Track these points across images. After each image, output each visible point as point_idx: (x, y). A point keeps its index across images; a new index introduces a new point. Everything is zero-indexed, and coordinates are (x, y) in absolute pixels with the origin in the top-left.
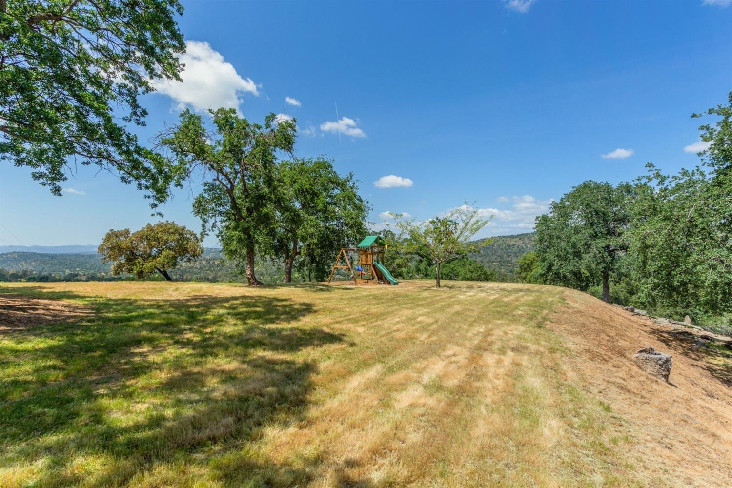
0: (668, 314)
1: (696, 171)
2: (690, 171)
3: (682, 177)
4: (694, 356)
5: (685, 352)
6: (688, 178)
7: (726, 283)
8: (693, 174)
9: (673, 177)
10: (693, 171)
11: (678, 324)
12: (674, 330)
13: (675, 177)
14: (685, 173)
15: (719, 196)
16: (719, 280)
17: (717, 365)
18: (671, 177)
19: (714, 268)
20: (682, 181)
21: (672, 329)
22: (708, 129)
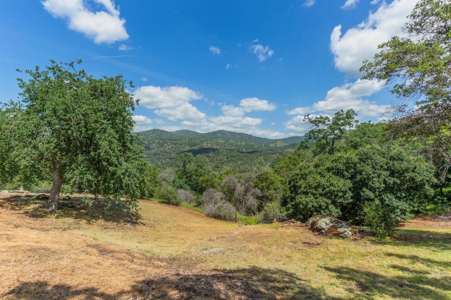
0: (14, 188)
1: (18, 103)
2: (15, 103)
3: (10, 105)
4: (17, 208)
5: (13, 208)
6: (13, 106)
7: (31, 166)
8: (16, 104)
9: (4, 104)
10: (17, 103)
11: (15, 192)
12: (11, 196)
13: (6, 104)
14: (12, 103)
15: (28, 119)
16: (28, 164)
17: (29, 209)
18: (3, 103)
19: (24, 158)
20: (10, 107)
21: (10, 196)
22: (22, 81)
